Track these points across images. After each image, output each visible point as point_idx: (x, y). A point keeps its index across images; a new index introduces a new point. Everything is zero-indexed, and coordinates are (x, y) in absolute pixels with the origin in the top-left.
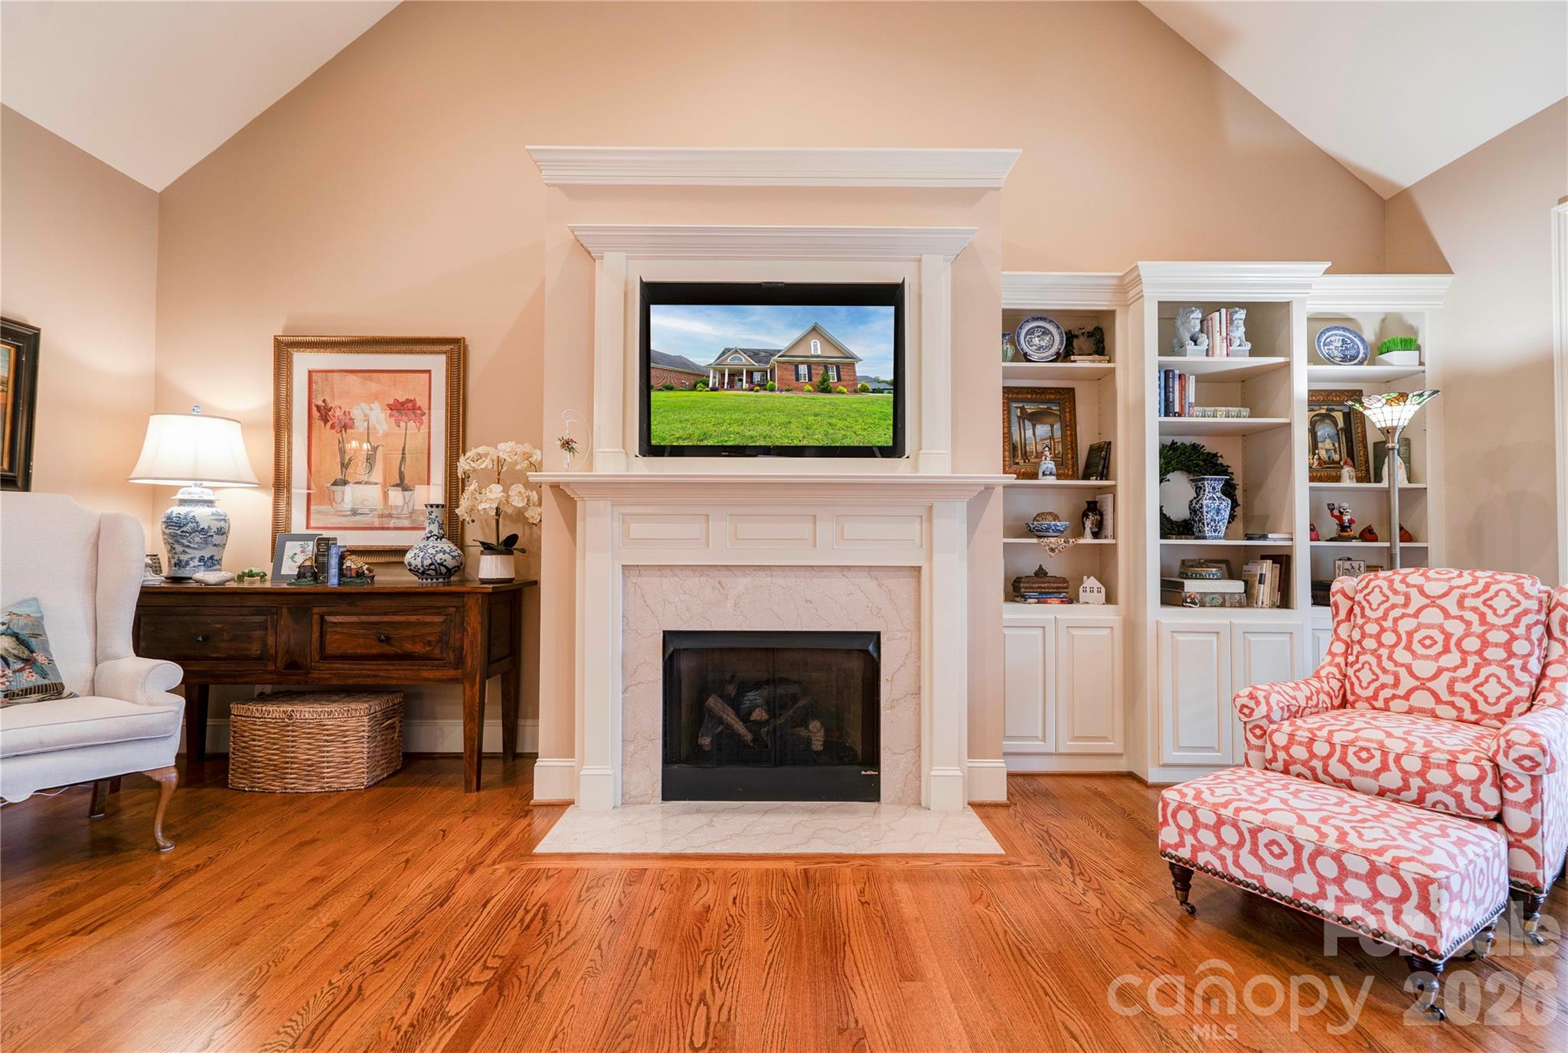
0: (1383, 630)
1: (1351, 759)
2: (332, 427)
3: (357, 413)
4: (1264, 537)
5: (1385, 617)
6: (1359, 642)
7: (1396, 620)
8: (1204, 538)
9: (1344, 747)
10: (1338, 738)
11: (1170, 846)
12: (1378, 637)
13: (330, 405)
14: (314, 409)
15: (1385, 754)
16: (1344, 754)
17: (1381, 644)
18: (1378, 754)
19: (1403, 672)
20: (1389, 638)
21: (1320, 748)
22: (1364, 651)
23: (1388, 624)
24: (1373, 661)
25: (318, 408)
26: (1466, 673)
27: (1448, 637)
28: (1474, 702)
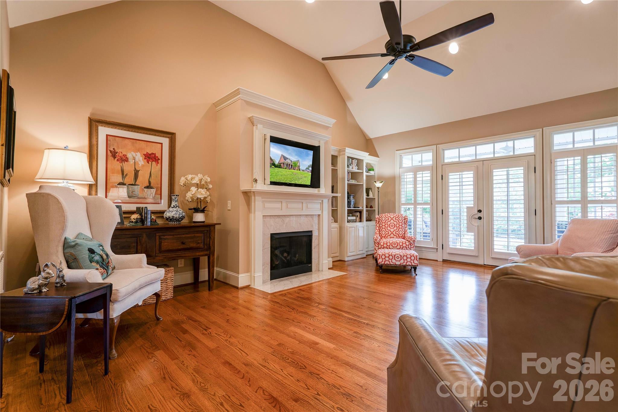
0: (385, 224)
1: (393, 245)
2: (118, 160)
3: (130, 156)
4: (359, 208)
5: (385, 222)
6: (382, 227)
7: (387, 222)
8: (351, 208)
9: (392, 243)
10: (391, 242)
11: (380, 262)
12: (385, 225)
13: (117, 151)
14: (109, 152)
15: (397, 243)
16: (392, 244)
17: (385, 227)
18: (396, 243)
19: (389, 231)
20: (386, 226)
21: (388, 244)
22: (383, 228)
24: (384, 230)
25: (111, 151)
26: (397, 230)
27: (395, 224)
28: (399, 235)
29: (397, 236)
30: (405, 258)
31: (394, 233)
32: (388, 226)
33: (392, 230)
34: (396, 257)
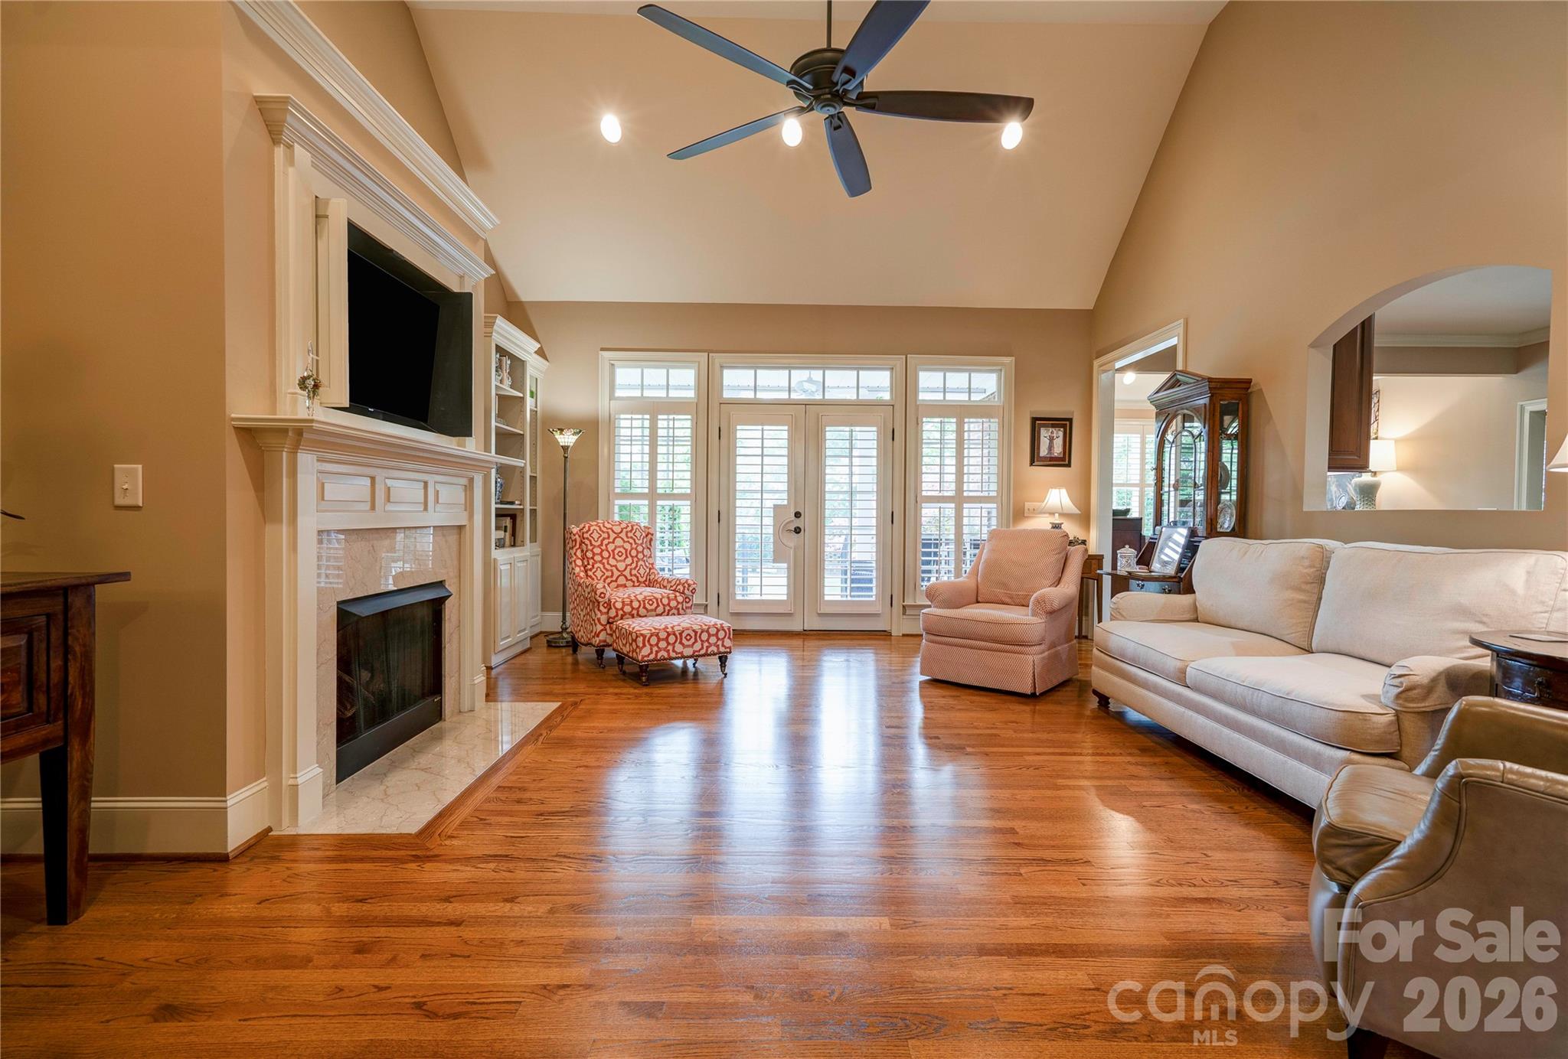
0: (602, 551)
1: (647, 606)
4: (512, 503)
5: (602, 544)
6: (592, 558)
7: (606, 545)
9: (644, 601)
10: (640, 598)
12: (601, 554)
15: (657, 600)
16: (644, 604)
17: (603, 557)
18: (654, 600)
19: (614, 569)
20: (606, 555)
21: (636, 604)
22: (596, 562)
23: (604, 547)
24: (601, 566)
26: (634, 565)
27: (626, 550)
28: (637, 577)
29: (634, 582)
30: (705, 636)
31: (627, 573)
32: (609, 556)
33: (621, 566)
34: (685, 638)
